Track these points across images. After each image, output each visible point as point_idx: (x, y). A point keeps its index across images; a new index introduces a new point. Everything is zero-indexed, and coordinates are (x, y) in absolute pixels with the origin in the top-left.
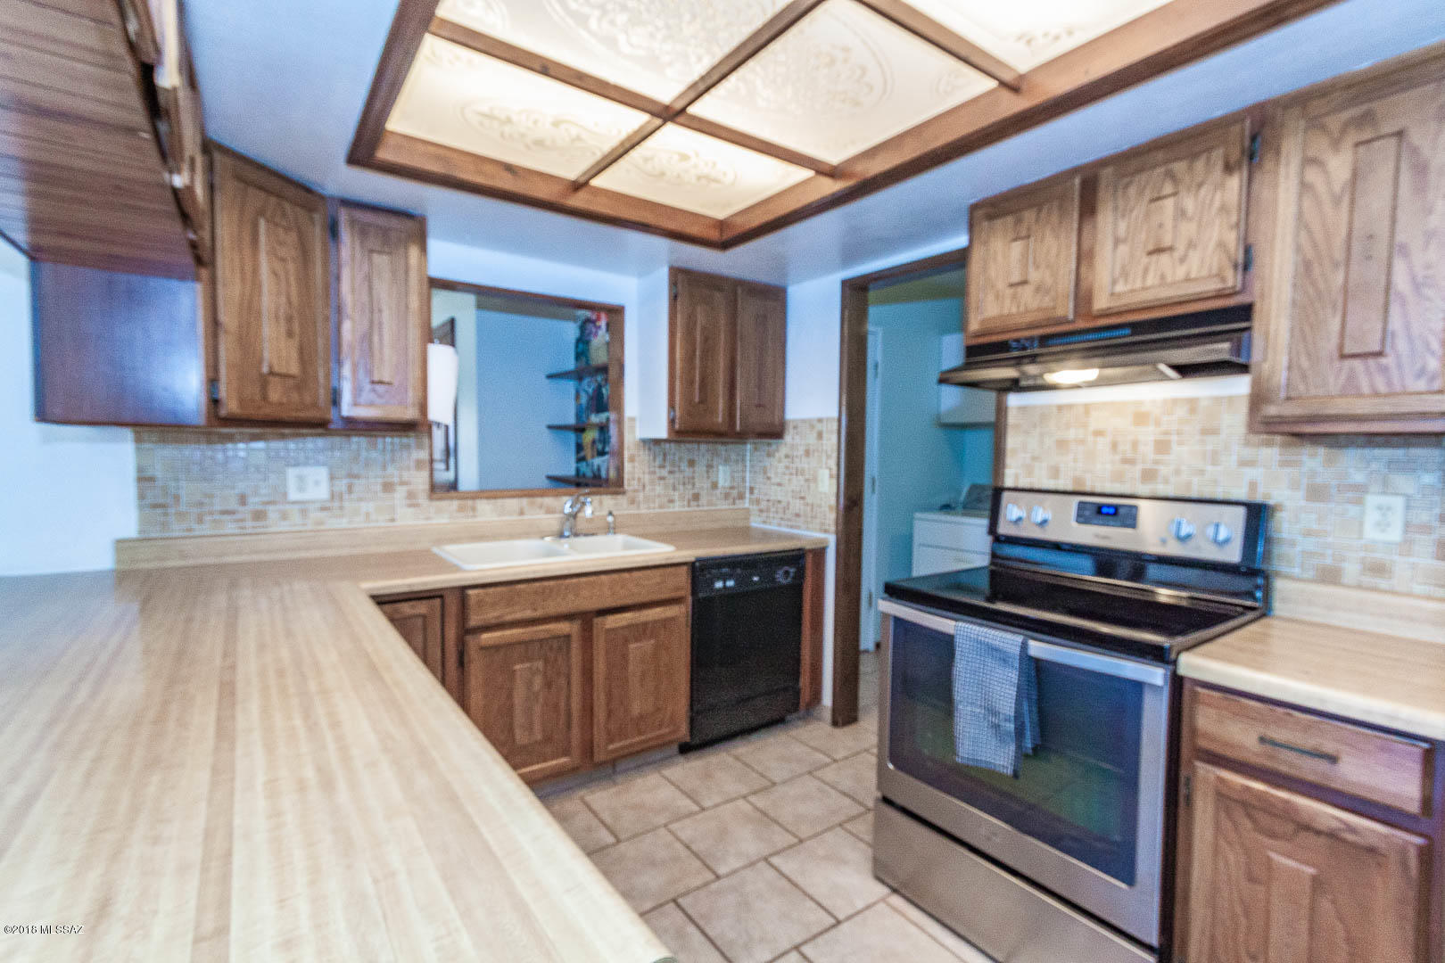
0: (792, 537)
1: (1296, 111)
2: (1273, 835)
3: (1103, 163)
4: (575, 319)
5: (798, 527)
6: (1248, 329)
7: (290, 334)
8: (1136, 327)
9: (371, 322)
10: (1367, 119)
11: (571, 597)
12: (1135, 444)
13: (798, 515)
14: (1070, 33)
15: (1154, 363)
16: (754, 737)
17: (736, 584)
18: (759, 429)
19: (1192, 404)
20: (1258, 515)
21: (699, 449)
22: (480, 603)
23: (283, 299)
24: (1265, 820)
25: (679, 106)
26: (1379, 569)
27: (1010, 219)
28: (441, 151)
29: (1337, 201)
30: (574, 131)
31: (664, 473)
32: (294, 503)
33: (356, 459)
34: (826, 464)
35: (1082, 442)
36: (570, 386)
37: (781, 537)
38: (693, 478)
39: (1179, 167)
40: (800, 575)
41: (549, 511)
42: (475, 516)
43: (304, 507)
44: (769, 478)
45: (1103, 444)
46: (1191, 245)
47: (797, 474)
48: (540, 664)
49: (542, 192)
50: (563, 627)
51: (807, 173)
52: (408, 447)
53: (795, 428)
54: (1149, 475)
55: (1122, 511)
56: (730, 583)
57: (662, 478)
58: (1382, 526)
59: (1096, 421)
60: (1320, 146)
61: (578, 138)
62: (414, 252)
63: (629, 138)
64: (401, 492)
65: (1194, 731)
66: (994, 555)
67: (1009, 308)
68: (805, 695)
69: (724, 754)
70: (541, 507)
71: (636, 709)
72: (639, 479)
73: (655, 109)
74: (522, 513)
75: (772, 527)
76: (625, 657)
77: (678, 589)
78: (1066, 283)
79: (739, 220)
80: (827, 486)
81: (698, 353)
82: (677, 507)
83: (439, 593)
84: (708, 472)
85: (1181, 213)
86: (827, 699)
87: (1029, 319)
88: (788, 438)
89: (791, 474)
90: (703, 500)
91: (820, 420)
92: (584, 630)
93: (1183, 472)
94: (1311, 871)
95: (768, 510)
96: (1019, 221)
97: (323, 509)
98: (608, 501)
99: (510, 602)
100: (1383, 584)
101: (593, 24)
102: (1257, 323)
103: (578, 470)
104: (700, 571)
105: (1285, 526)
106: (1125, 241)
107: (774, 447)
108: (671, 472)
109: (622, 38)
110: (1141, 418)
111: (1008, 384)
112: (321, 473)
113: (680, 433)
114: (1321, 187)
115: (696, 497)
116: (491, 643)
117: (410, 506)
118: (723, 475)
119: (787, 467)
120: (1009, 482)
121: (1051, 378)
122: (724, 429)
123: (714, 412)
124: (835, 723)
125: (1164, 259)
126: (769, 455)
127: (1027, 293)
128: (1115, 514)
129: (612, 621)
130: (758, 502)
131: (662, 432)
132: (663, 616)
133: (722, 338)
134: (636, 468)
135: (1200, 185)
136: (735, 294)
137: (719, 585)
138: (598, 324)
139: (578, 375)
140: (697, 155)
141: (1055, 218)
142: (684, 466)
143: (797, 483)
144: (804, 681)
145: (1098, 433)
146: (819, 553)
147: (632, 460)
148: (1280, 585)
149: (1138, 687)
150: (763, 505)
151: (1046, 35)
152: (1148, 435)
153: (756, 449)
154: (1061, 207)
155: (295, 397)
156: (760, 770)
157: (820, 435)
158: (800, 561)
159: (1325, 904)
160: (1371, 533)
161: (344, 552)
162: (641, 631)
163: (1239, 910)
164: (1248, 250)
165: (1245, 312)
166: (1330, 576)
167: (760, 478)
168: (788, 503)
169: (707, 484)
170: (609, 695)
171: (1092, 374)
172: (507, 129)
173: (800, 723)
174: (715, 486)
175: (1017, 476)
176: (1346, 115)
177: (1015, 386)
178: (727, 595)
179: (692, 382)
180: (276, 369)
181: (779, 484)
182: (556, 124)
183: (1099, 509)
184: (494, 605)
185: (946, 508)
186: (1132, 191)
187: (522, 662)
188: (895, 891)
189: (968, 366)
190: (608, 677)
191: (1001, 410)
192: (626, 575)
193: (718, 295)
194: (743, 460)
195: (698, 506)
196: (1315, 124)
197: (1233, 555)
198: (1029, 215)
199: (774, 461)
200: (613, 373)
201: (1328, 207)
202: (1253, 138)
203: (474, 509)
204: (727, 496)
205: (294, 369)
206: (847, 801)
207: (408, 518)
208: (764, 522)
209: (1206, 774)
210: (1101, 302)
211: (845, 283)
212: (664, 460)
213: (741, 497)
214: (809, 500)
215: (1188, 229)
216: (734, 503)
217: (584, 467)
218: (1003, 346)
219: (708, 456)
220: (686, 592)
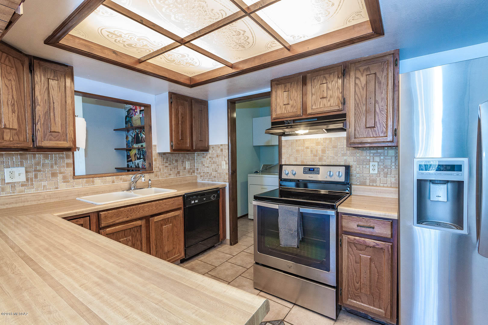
0: (213, 185)
1: (353, 65)
2: (361, 250)
3: (308, 72)
4: (125, 108)
5: (215, 181)
6: (346, 119)
7: (13, 112)
8: (319, 118)
9: (50, 107)
10: (368, 69)
11: (141, 211)
12: (317, 151)
13: (215, 177)
14: (304, 37)
15: (322, 129)
16: (205, 253)
17: (198, 201)
18: (201, 149)
19: (330, 139)
20: (348, 168)
21: (179, 156)
22: (106, 217)
23: (10, 97)
24: (358, 246)
25: (187, 40)
26: (374, 181)
27: (283, 85)
28: (86, 43)
29: (363, 89)
30: (145, 43)
31: (167, 164)
32: (8, 183)
33: (38, 164)
34: (224, 159)
35: (303, 150)
36: (124, 134)
37: (209, 185)
38: (177, 166)
39: (327, 76)
40: (218, 196)
41: (125, 181)
42: (94, 184)
43: (13, 185)
44: (204, 165)
45: (309, 150)
46: (331, 97)
47: (214, 164)
48: (130, 238)
49: (127, 62)
50: (139, 223)
51: (222, 65)
52: (63, 158)
53: (213, 148)
54: (320, 159)
55: (315, 169)
56: (196, 201)
57: (166, 167)
58: (374, 170)
59: (307, 144)
60: (359, 75)
61: (146, 45)
62: (68, 81)
63: (165, 48)
64: (60, 177)
65: (342, 227)
66: (280, 185)
67: (284, 111)
68: (221, 237)
69: (197, 260)
70: (121, 179)
71: (166, 249)
72: (158, 167)
73: (177, 39)
74: (113, 182)
75: (206, 182)
76: (161, 231)
77: (179, 205)
78: (299, 105)
79: (198, 78)
80: (224, 167)
81: (180, 122)
82: (172, 177)
83: (88, 215)
84: (182, 164)
85: (328, 88)
86: (228, 237)
87: (290, 115)
88: (210, 151)
89: (212, 163)
90: (181, 174)
91: (222, 145)
92: (146, 223)
93: (330, 157)
94: (370, 257)
95: (204, 176)
96: (285, 86)
97: (22, 185)
98: (147, 176)
99: (118, 215)
100: (375, 184)
101: (164, 10)
102: (347, 119)
103: (128, 165)
104: (186, 198)
105: (354, 171)
106: (314, 94)
107: (205, 154)
108: (169, 164)
109: (173, 16)
110: (318, 143)
111: (281, 134)
112: (22, 170)
113: (174, 150)
114: (360, 85)
115: (179, 173)
116: (111, 232)
117: (65, 182)
118: (187, 165)
119: (210, 161)
120: (283, 163)
121: (297, 132)
122: (190, 148)
123: (186, 143)
124: (231, 244)
125: (324, 100)
126: (203, 157)
127: (289, 107)
128: (314, 170)
129: (156, 219)
130: (200, 173)
131: (168, 150)
132: (174, 215)
133: (188, 118)
134: (157, 163)
135: (332, 81)
136: (192, 102)
137: (193, 202)
138: (136, 111)
139: (127, 130)
140: (188, 55)
141: (296, 86)
142: (174, 162)
143: (214, 166)
144: (221, 232)
145: (307, 148)
146: (224, 189)
147: (155, 160)
148: (353, 187)
149: (329, 216)
150: (202, 174)
151: (298, 36)
152: (320, 148)
153: (198, 155)
154: (297, 84)
155: (16, 138)
156: (210, 263)
157: (222, 150)
158: (218, 192)
159: (373, 265)
160: (371, 172)
161: (34, 203)
162: (166, 221)
163: (354, 271)
164: (344, 99)
165: (344, 115)
166: (364, 184)
167: (200, 165)
168: (211, 173)
169: (182, 168)
170: (156, 245)
171: (307, 131)
172: (118, 39)
173: (220, 246)
174: (185, 168)
175: (285, 161)
176: (364, 67)
177: (284, 134)
178: (196, 205)
179: (178, 133)
180: (8, 127)
181: (208, 167)
182: (139, 40)
183: (310, 169)
184: (111, 217)
185: (256, 172)
186: (316, 81)
187: (123, 238)
188: (261, 291)
189: (272, 128)
190: (156, 240)
191: (280, 141)
192: (161, 201)
193: (186, 103)
194: (194, 159)
195: (179, 176)
196: (357, 69)
197: (342, 179)
198: (288, 85)
199: (205, 159)
200: (146, 129)
201: (361, 90)
202: (344, 71)
203: (93, 182)
204: (189, 172)
205: (16, 126)
206: (241, 267)
207: (63, 187)
208: (203, 180)
209: (345, 238)
210: (309, 111)
211: (228, 100)
212: (167, 160)
213: (194, 172)
214: (219, 171)
215: (330, 93)
216: (191, 174)
217: (131, 164)
218: (283, 123)
219: (182, 158)
220: (182, 206)
